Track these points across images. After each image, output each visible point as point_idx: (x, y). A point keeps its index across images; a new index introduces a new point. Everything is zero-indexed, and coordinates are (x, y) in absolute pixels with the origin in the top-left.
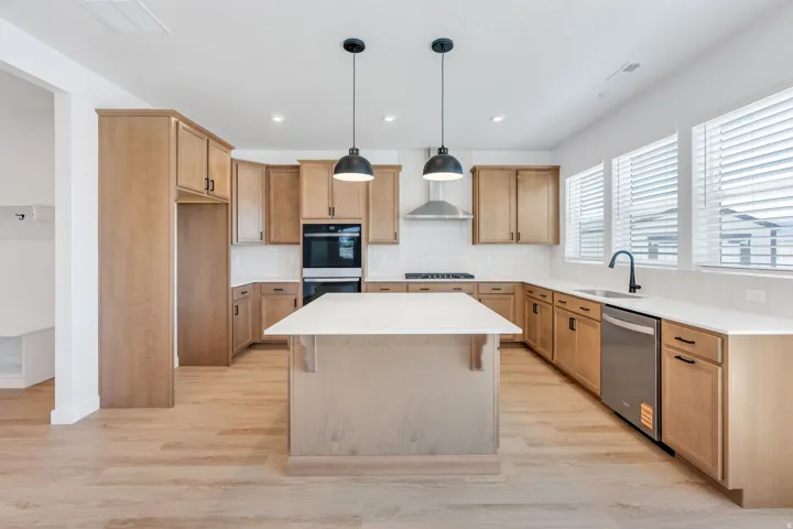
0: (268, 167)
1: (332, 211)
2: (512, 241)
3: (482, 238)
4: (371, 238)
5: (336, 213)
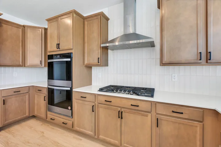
2: (200, 61)
3: (165, 60)
4: (86, 62)
5: (60, 47)
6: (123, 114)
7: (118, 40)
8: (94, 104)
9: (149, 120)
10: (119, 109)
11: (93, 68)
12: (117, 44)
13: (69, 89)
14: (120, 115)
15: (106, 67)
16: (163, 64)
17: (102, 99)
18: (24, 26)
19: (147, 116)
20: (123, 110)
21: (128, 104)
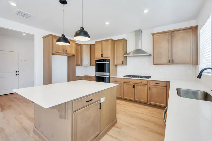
0: (91, 45)
1: (102, 55)
2: (169, 63)
3: (155, 63)
4: (115, 64)
5: (103, 56)
6: (136, 86)
7: (131, 53)
8: (121, 83)
9: (146, 88)
10: (134, 84)
11: (118, 66)
12: (131, 55)
13: (108, 76)
14: (134, 87)
15: (126, 66)
16: (154, 64)
17: (126, 80)
18: (81, 45)
19: (146, 86)
20: (135, 84)
21: (137, 82)
